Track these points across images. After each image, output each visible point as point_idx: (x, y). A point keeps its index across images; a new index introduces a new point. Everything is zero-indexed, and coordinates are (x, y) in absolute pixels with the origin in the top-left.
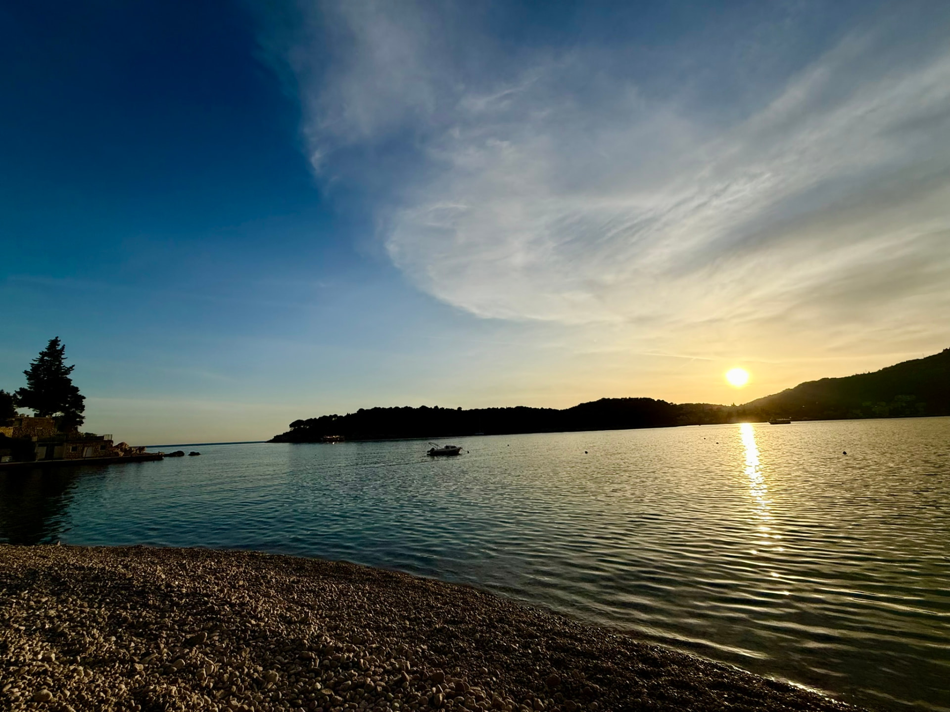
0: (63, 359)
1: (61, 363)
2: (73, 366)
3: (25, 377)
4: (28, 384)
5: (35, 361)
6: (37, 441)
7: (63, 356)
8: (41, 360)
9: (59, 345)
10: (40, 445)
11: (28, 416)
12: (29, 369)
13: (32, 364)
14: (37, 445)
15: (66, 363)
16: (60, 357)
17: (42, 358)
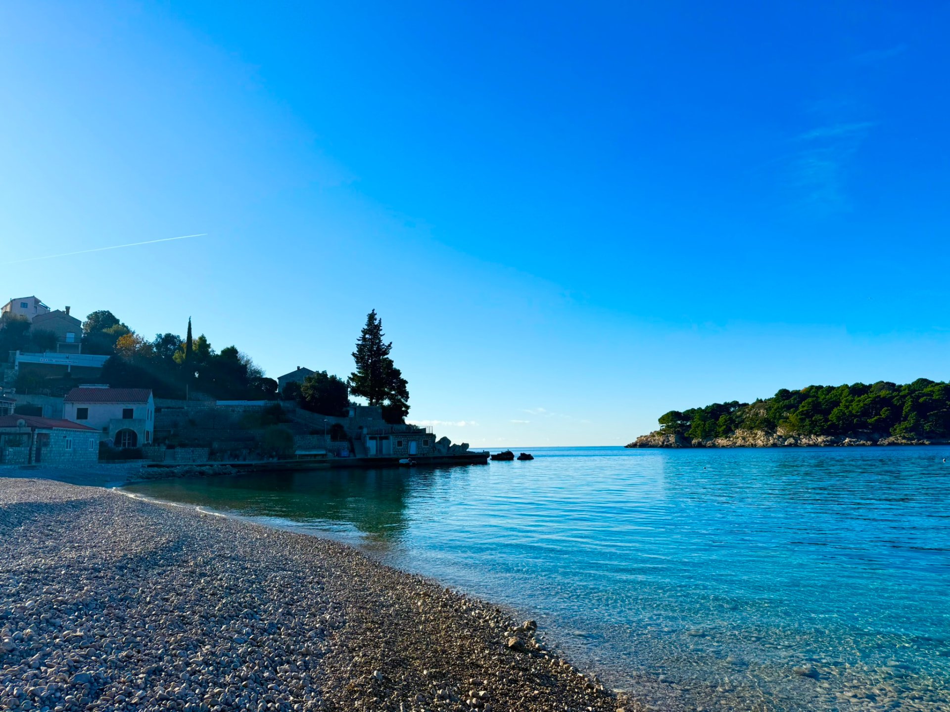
0: (382, 335)
1: (380, 341)
2: (391, 343)
3: (353, 360)
4: (357, 368)
5: (359, 340)
6: (367, 434)
7: (381, 333)
8: (364, 339)
9: (376, 320)
10: (371, 438)
11: (360, 404)
12: (355, 350)
13: (358, 345)
14: (368, 438)
15: (385, 341)
16: (379, 334)
17: (364, 336)
